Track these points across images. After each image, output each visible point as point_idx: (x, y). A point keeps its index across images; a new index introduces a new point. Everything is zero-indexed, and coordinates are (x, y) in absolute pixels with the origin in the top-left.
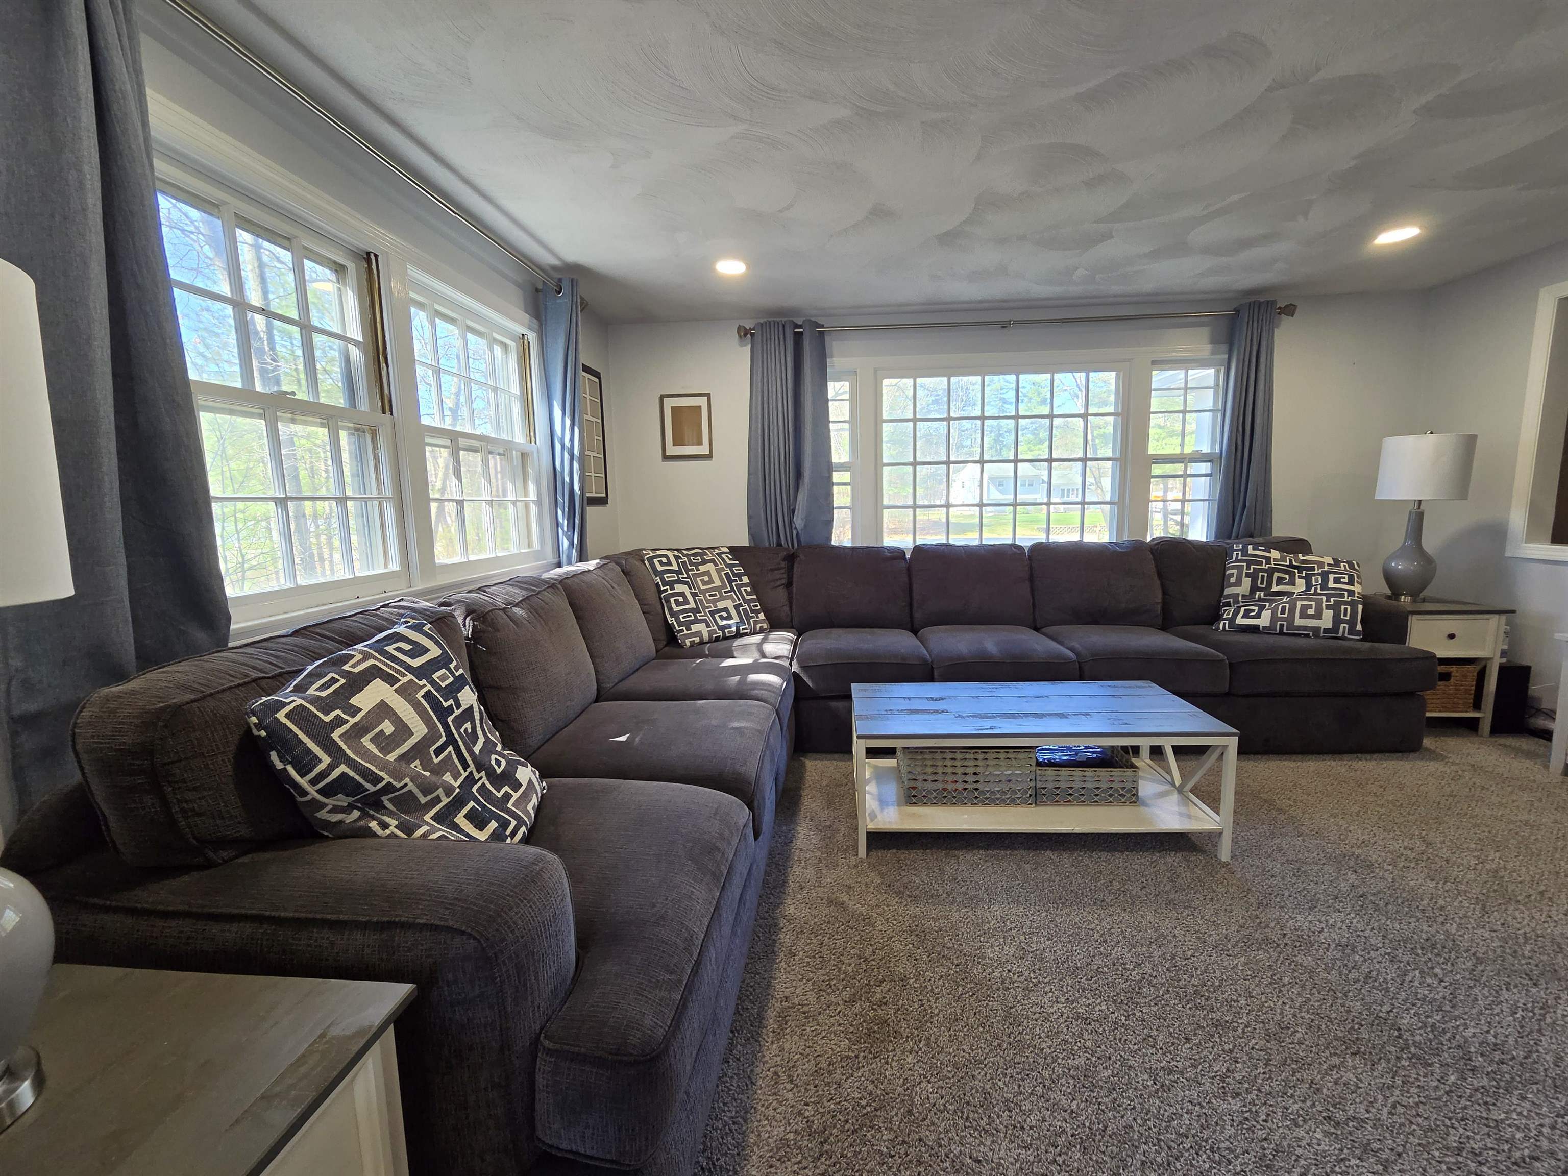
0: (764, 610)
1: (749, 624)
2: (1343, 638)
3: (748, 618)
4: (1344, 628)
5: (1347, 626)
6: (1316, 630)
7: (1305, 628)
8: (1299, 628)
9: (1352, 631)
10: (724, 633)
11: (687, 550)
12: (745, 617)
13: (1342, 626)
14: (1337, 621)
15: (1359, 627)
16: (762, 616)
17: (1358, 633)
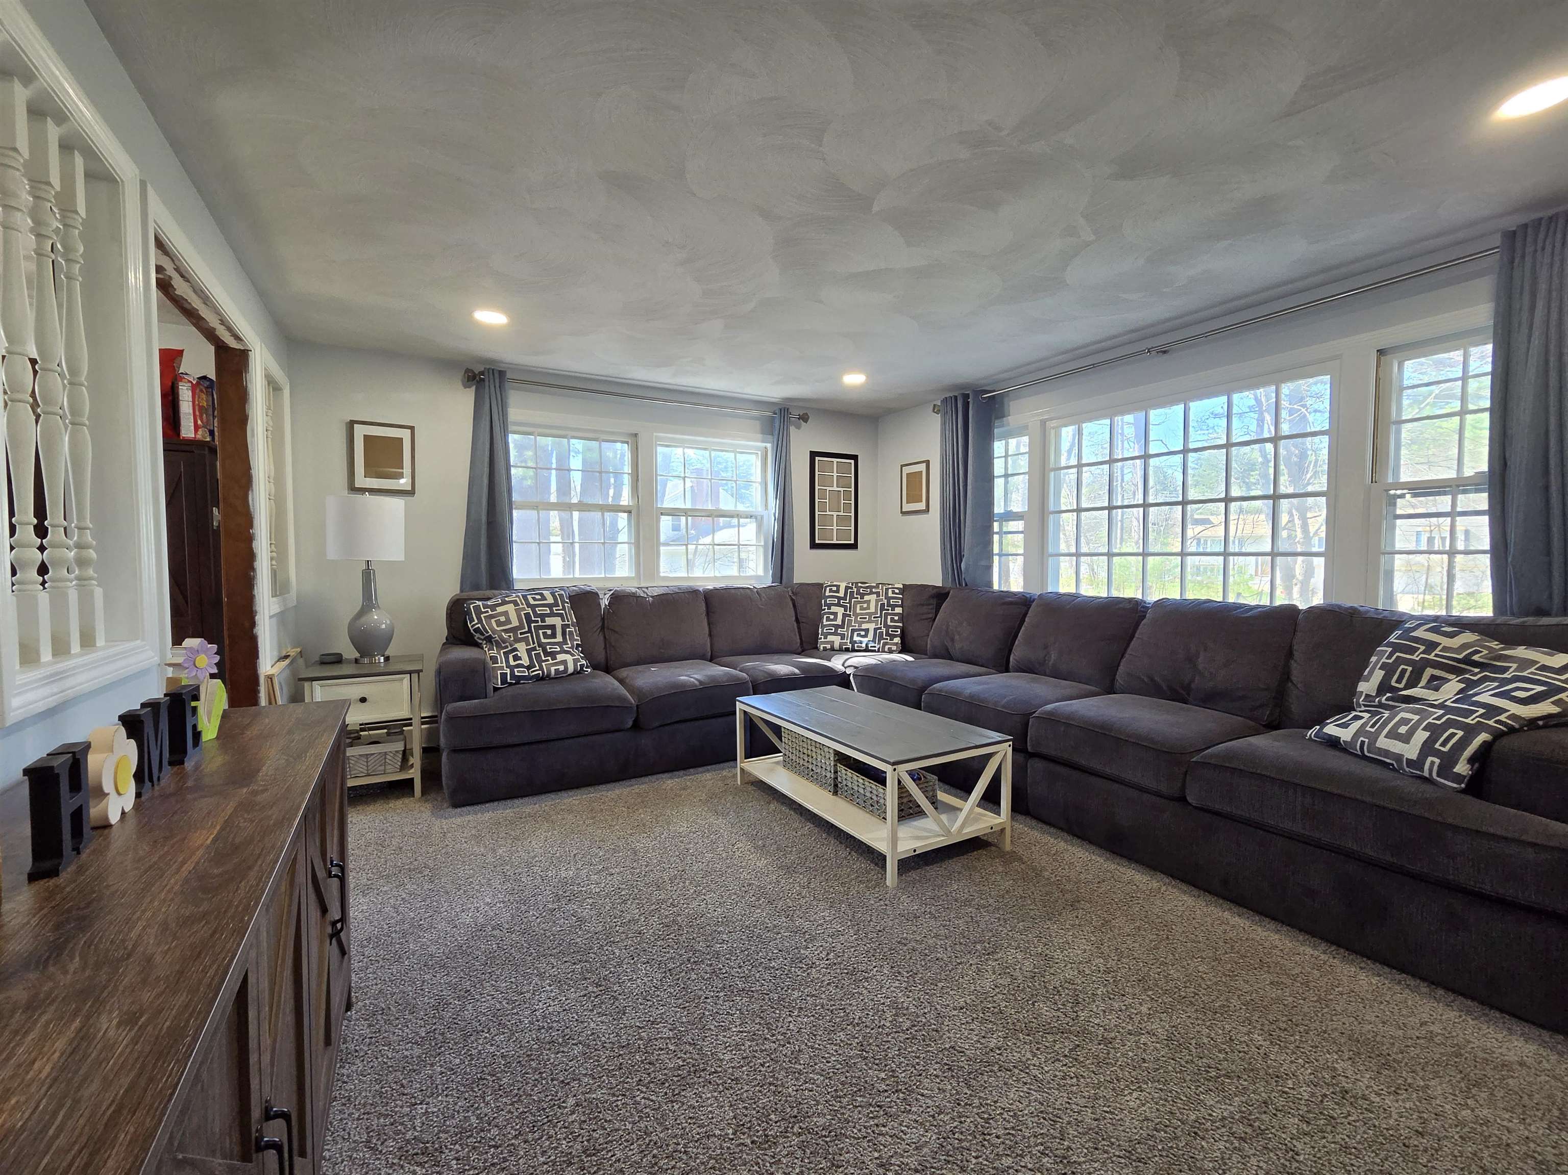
0: (903, 636)
1: (879, 643)
2: (1428, 780)
3: (881, 638)
4: (1433, 763)
5: (1437, 761)
6: (1398, 757)
7: (1387, 753)
8: (1381, 751)
9: (1446, 768)
10: (853, 646)
11: (862, 583)
12: (878, 636)
13: (1430, 759)
14: (1427, 748)
15: (1462, 768)
16: (897, 640)
17: (1458, 778)
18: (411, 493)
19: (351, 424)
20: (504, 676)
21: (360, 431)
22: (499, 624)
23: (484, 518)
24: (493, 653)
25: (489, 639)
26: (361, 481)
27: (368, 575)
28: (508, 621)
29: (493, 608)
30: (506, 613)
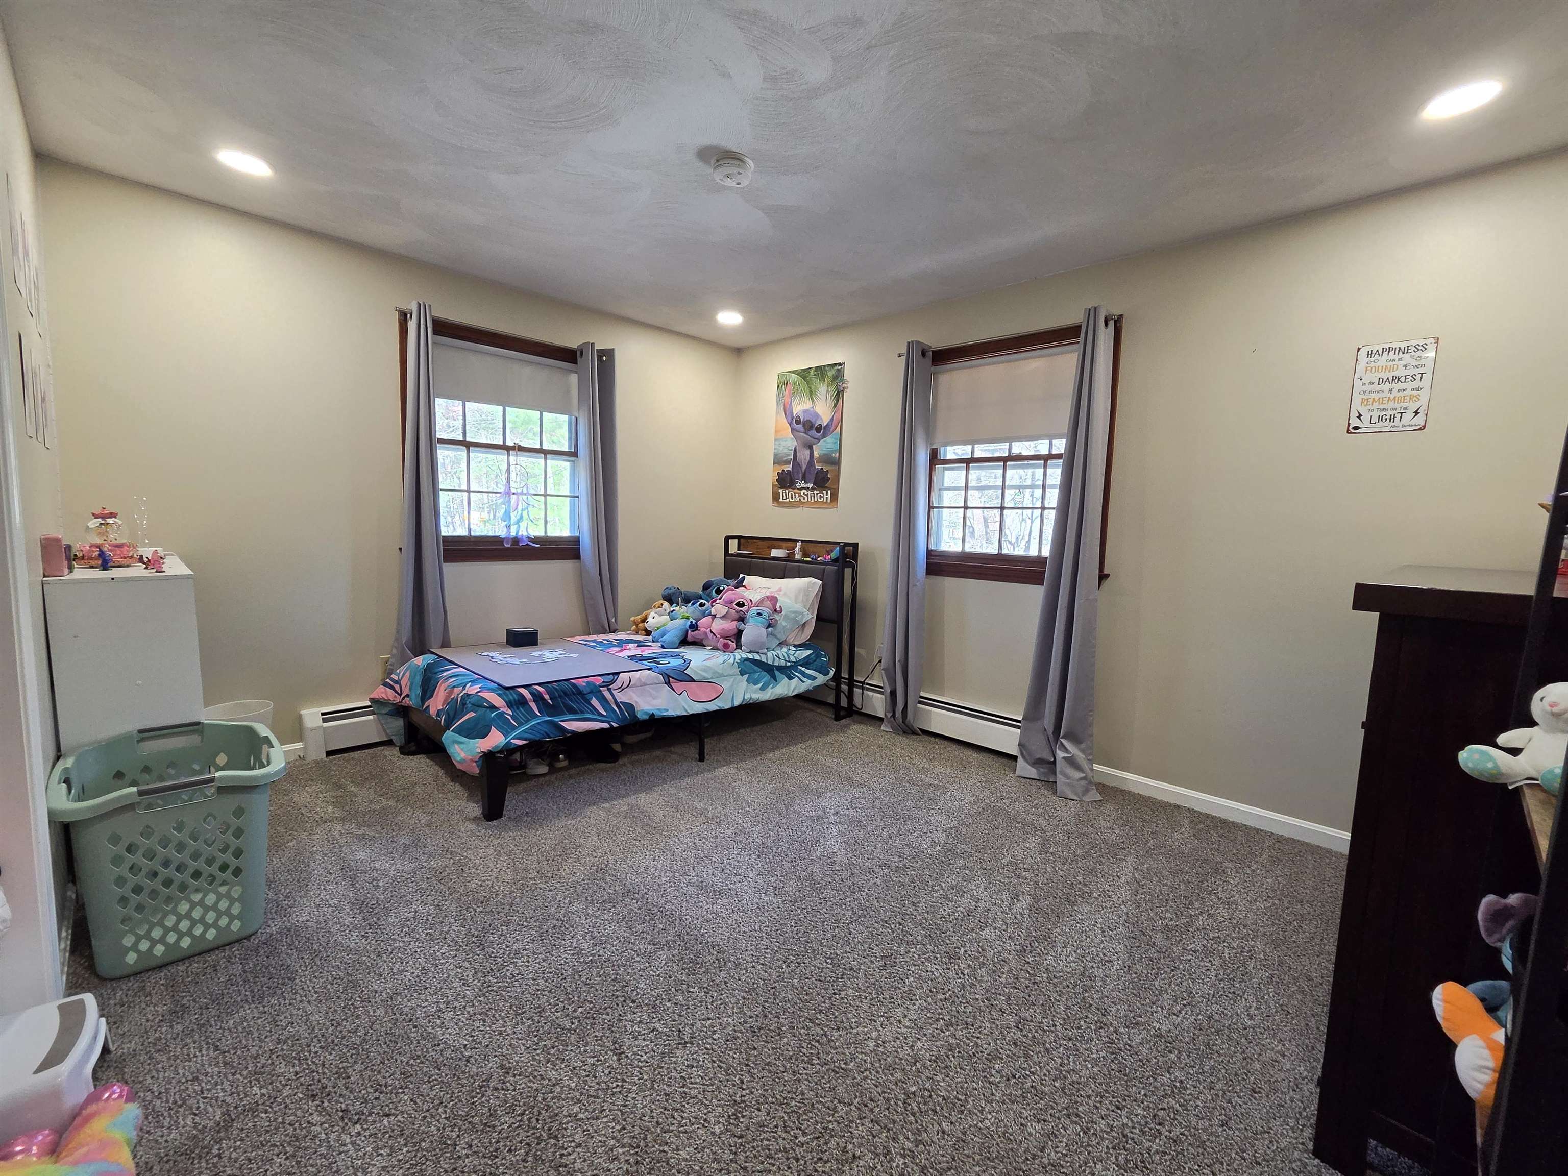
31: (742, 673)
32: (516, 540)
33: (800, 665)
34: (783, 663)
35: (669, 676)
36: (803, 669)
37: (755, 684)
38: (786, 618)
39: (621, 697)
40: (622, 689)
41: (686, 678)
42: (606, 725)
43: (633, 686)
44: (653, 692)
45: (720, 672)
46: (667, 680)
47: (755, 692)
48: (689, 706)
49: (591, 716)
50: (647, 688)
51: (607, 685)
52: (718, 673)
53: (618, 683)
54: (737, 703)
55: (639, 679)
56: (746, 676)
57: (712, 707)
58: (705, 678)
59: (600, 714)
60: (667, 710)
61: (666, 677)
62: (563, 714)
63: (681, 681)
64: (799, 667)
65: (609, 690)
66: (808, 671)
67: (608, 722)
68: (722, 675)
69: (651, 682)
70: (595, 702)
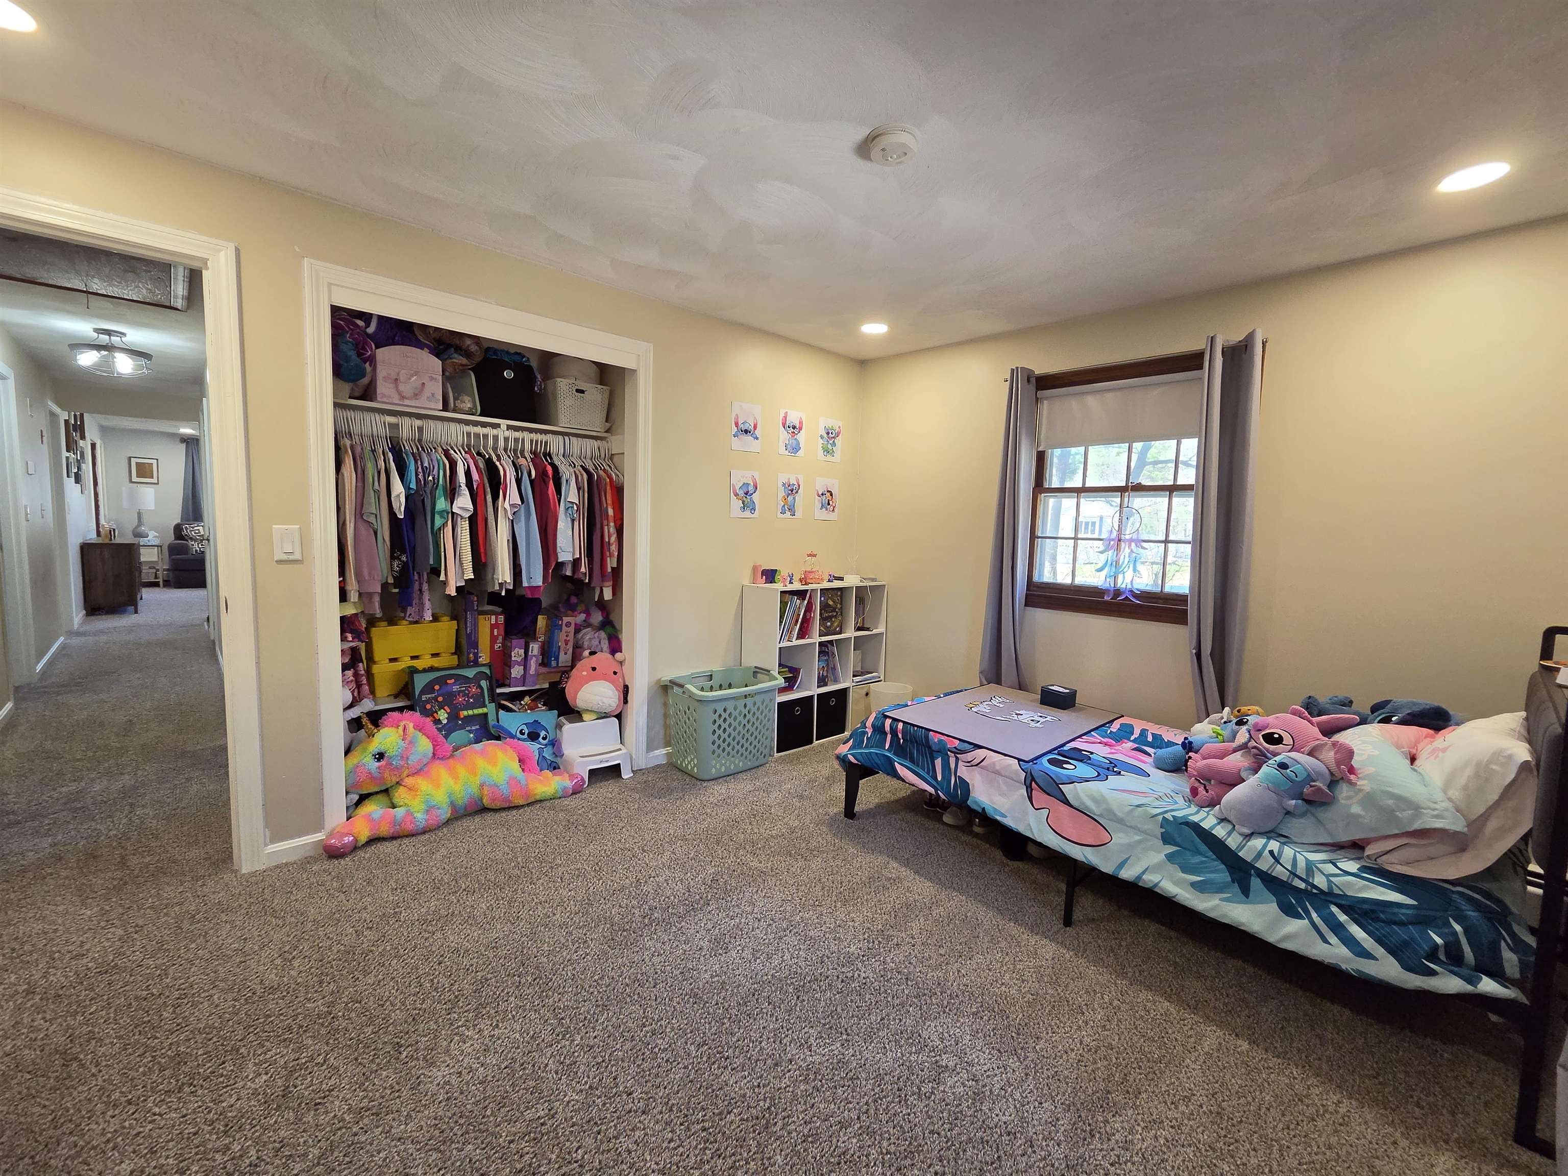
18: (158, 484)
19: (130, 458)
20: (196, 550)
21: (133, 461)
22: (195, 533)
23: (191, 495)
24: (193, 543)
25: (191, 538)
26: (135, 479)
27: (139, 514)
28: (199, 533)
29: (193, 528)
30: (198, 530)
31: (1166, 839)
32: (1117, 592)
33: (1339, 906)
34: (1279, 872)
35: (1033, 779)
36: (1343, 918)
37: (1185, 869)
38: (1369, 800)
39: (963, 772)
40: (970, 764)
41: (1056, 793)
42: (932, 790)
43: (984, 768)
44: (1004, 787)
45: (1120, 814)
46: (1028, 782)
47: (1176, 883)
48: (1040, 830)
49: (926, 776)
50: (1000, 779)
51: (957, 752)
52: (1115, 815)
53: (969, 756)
54: (1127, 874)
55: (994, 763)
56: (1170, 849)
57: (1076, 852)
58: (1087, 808)
59: (935, 778)
60: (1006, 817)
61: (1030, 778)
62: (905, 758)
63: (1049, 794)
64: (1334, 909)
65: (957, 759)
66: (1356, 931)
67: (936, 790)
68: (1121, 821)
69: (1007, 774)
70: (938, 762)
